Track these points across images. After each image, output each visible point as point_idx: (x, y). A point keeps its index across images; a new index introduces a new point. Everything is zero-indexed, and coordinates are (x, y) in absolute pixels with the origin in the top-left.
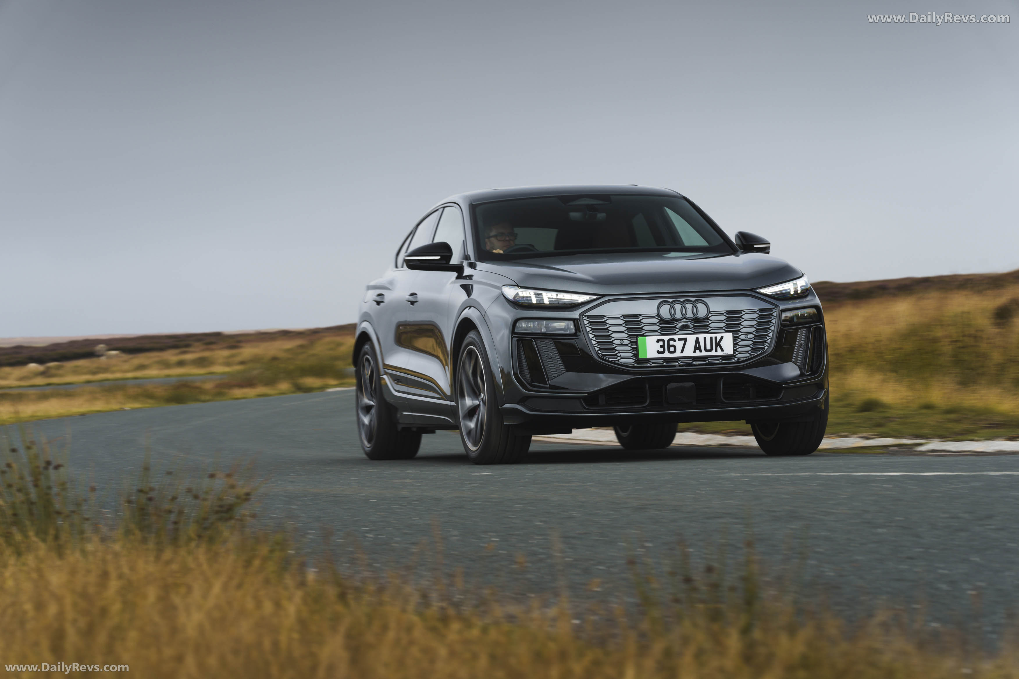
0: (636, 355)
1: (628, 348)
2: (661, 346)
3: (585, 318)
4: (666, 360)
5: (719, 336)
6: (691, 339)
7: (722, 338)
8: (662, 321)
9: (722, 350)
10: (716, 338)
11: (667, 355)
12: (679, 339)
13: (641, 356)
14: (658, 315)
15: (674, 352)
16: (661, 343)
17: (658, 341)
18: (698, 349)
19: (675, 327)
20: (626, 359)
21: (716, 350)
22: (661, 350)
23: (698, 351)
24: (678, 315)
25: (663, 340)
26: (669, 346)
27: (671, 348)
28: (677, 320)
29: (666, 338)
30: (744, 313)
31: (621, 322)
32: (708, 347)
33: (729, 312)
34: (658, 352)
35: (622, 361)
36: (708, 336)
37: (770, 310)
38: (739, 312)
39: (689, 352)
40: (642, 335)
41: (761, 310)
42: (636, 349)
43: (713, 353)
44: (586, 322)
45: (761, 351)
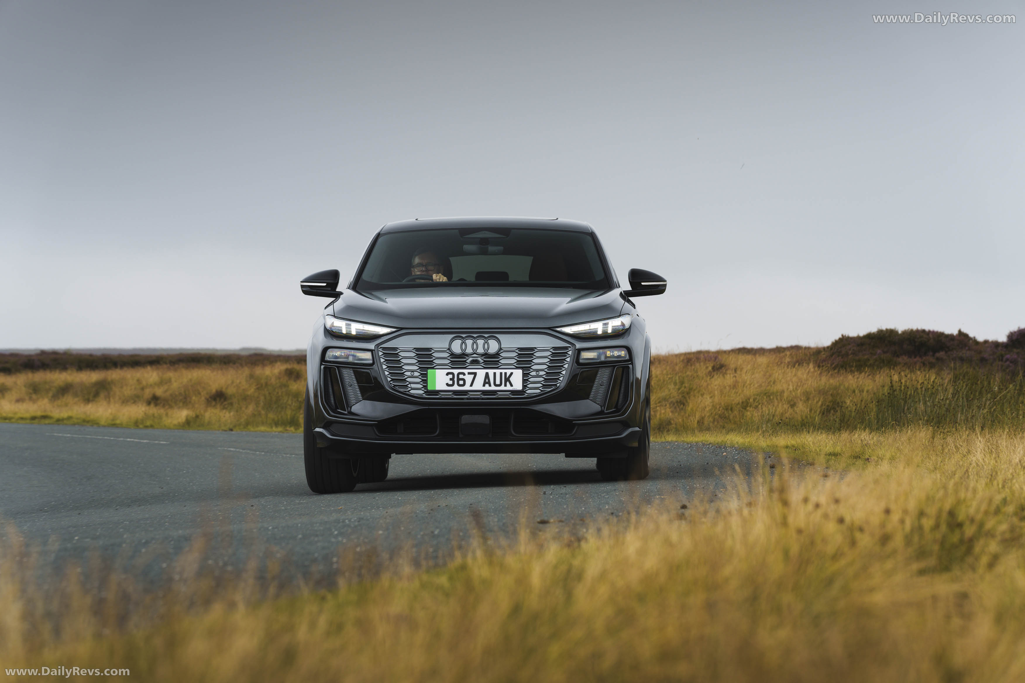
0: (425, 387)
1: (418, 380)
2: (451, 379)
3: (380, 350)
4: (455, 392)
5: (509, 372)
6: (481, 374)
7: (512, 374)
8: (453, 355)
9: (511, 385)
10: (506, 373)
11: (456, 388)
12: (469, 373)
13: (430, 388)
14: (449, 349)
15: (464, 385)
16: (451, 376)
17: (448, 374)
18: (487, 383)
19: (465, 361)
20: (416, 390)
21: (505, 385)
22: (451, 383)
23: (487, 385)
24: (469, 350)
25: (453, 374)
26: (459, 379)
27: (461, 381)
28: (467, 355)
29: (456, 372)
30: (536, 350)
31: (412, 354)
32: (498, 382)
33: (521, 349)
34: (448, 385)
35: (412, 392)
36: (498, 372)
37: (566, 348)
38: (532, 349)
39: (479, 385)
40: (433, 368)
41: (555, 348)
42: (425, 381)
43: (502, 388)
44: (380, 354)
45: (553, 388)
